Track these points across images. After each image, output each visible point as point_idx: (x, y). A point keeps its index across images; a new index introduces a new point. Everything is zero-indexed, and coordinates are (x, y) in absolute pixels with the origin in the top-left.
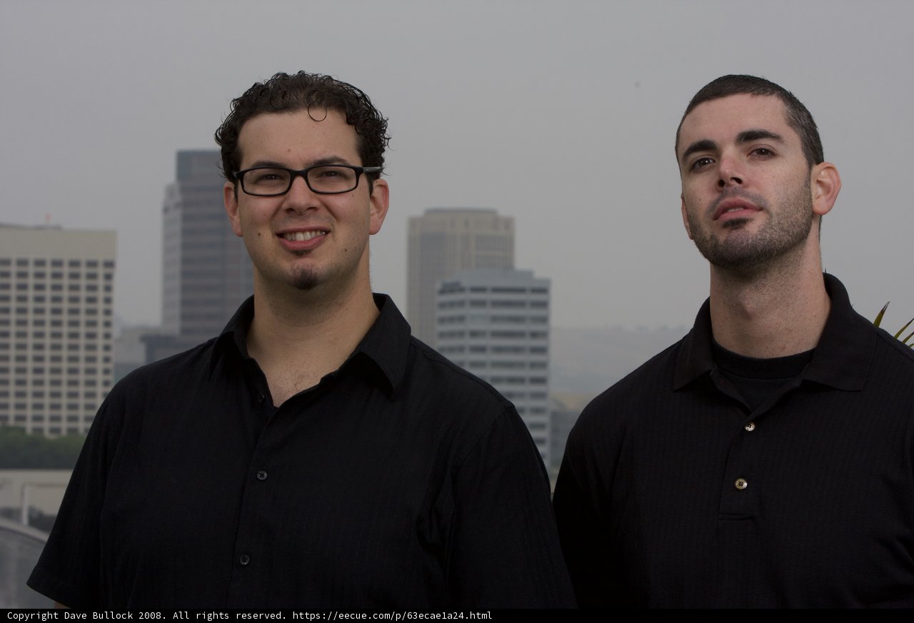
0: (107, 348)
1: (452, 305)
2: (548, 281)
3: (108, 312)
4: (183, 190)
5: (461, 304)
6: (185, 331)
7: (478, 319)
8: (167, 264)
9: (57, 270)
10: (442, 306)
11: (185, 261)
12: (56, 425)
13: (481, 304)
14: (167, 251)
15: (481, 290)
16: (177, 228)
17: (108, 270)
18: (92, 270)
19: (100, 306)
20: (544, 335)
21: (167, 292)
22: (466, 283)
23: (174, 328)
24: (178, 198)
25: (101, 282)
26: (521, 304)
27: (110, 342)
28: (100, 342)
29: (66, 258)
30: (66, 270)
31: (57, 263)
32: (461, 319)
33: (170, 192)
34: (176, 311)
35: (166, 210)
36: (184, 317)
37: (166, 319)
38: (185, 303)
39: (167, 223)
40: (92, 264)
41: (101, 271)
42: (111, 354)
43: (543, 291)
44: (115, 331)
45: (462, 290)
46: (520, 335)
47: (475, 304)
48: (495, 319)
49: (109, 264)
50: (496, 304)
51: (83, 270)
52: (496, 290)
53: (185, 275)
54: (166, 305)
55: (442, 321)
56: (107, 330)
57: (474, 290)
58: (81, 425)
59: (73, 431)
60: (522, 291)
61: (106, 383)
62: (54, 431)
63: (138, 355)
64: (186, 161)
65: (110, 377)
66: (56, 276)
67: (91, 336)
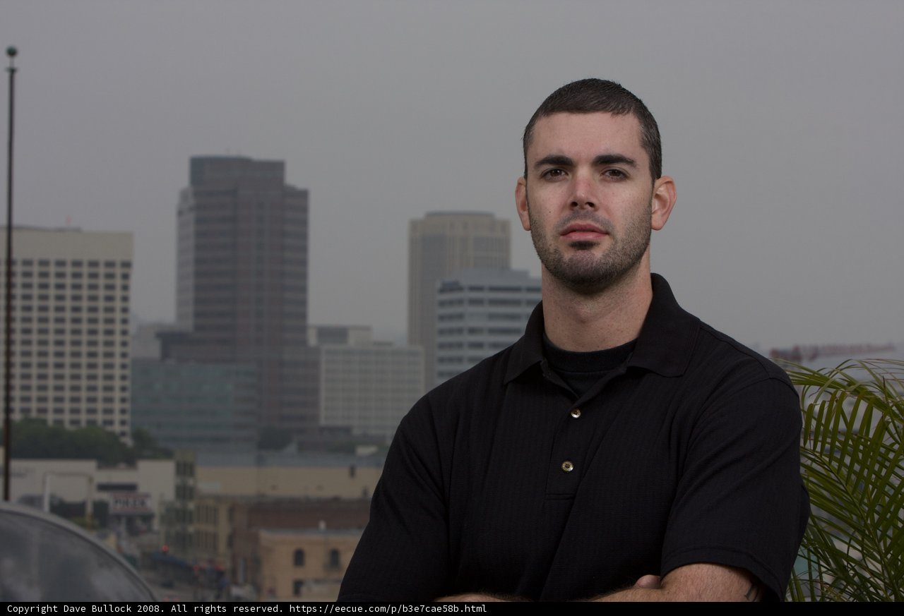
0: (124, 344)
1: (451, 303)
3: (125, 310)
4: (196, 194)
5: (460, 302)
6: (198, 328)
7: (476, 317)
8: (181, 265)
9: (77, 270)
10: (442, 304)
11: (198, 261)
12: (75, 417)
13: (478, 302)
14: (181, 251)
15: (480, 289)
16: (191, 230)
17: (126, 270)
18: (110, 270)
19: (118, 304)
21: (181, 291)
22: (465, 282)
23: (188, 325)
24: (192, 202)
25: (118, 282)
26: (517, 303)
27: (127, 338)
28: (118, 338)
29: (85, 258)
30: (85, 270)
31: (77, 264)
32: (460, 316)
33: (184, 196)
34: (190, 309)
35: (180, 213)
36: (197, 315)
37: (180, 316)
38: (198, 301)
39: (181, 226)
40: (110, 264)
41: (118, 271)
42: (128, 350)
44: (132, 328)
45: (460, 289)
46: (516, 331)
47: (474, 302)
48: (492, 317)
49: (127, 265)
50: (494, 302)
51: (102, 270)
52: (493, 289)
53: (198, 274)
54: (180, 303)
55: (442, 318)
56: (125, 327)
57: (473, 289)
58: (100, 417)
59: (92, 423)
60: (517, 289)
61: (123, 378)
62: (74, 422)
63: (153, 350)
64: (199, 166)
65: (127, 372)
66: (76, 275)
67: (109, 332)
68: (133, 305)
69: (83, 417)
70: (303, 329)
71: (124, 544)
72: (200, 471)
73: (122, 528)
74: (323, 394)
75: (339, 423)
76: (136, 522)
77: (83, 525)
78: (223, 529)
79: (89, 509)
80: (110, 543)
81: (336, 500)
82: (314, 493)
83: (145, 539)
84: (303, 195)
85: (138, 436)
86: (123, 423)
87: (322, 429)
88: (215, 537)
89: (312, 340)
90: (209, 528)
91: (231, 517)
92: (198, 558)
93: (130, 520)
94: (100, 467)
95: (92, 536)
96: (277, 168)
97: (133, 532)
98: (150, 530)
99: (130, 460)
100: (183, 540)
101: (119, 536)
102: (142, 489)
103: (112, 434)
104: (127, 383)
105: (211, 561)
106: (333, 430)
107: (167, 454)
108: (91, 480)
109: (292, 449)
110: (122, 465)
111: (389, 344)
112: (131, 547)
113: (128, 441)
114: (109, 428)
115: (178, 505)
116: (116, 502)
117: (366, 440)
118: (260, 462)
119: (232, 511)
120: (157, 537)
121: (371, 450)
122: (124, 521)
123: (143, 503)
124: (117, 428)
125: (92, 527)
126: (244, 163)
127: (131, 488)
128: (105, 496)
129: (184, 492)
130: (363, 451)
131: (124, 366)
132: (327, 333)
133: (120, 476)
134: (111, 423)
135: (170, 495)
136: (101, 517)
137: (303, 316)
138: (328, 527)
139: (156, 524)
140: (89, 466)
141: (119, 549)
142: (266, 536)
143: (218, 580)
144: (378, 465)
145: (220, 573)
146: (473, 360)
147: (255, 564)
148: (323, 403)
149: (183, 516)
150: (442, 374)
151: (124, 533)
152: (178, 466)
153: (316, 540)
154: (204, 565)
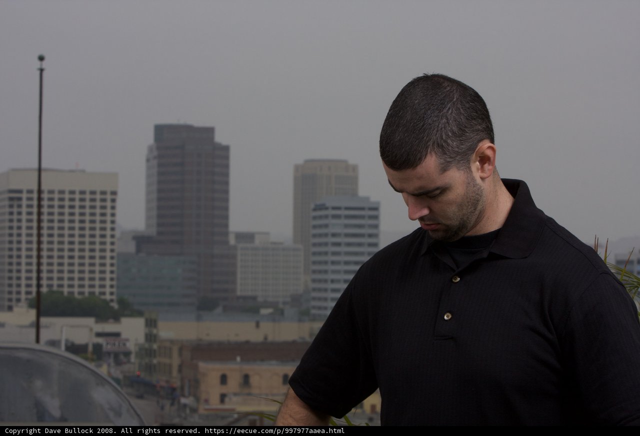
0: (112, 243)
1: (320, 217)
2: (378, 203)
3: (113, 222)
4: (158, 148)
5: (326, 217)
6: (159, 233)
7: (336, 226)
8: (148, 193)
9: (83, 196)
10: (315, 218)
11: (159, 191)
12: (82, 290)
13: (339, 217)
14: (149, 185)
15: (339, 208)
16: (155, 171)
17: (113, 197)
18: (103, 197)
19: (109, 218)
20: (376, 236)
21: (148, 210)
22: (328, 204)
23: (153, 231)
24: (155, 153)
25: (109, 204)
26: (362, 217)
27: (114, 240)
28: (108, 240)
29: (88, 189)
30: (88, 196)
31: (82, 192)
32: (326, 226)
33: (150, 149)
34: (154, 221)
35: (148, 160)
36: (159, 225)
37: (148, 226)
38: (159, 216)
39: (149, 168)
40: (103, 193)
41: (109, 197)
42: (114, 247)
43: (376, 209)
44: (117, 233)
45: (327, 208)
46: (362, 235)
47: (335, 217)
48: (346, 226)
49: (114, 193)
50: (347, 217)
51: (98, 197)
52: (347, 208)
53: (159, 199)
54: (148, 218)
55: (315, 227)
56: (113, 233)
57: (334, 208)
58: (97, 290)
59: (92, 294)
60: (362, 209)
61: (112, 265)
62: (81, 293)
63: (131, 248)
64: (160, 131)
65: (114, 261)
66: (82, 200)
67: (103, 236)
69: (87, 290)
70: (226, 234)
71: (113, 371)
72: (160, 324)
73: (111, 360)
74: (239, 276)
75: (250, 293)
76: (120, 357)
77: (86, 359)
78: (176, 361)
79: (90, 348)
80: (103, 370)
81: (247, 342)
82: (233, 338)
83: (126, 367)
84: (226, 149)
85: (121, 302)
86: (112, 294)
87: (239, 298)
88: (170, 366)
89: (232, 241)
90: (167, 361)
91: (180, 354)
92: (159, 379)
93: (116, 355)
94: (97, 322)
95: (92, 366)
96: (210, 131)
97: (118, 363)
98: (129, 362)
99: (116, 317)
100: (150, 368)
101: (109, 365)
102: (124, 336)
103: (105, 301)
104: (114, 268)
105: (167, 382)
106: (245, 298)
107: (140, 314)
108: (91, 330)
109: (219, 310)
110: (111, 321)
111: (281, 243)
112: (117, 373)
113: (115, 305)
114: (103, 297)
115: (147, 346)
116: (108, 344)
117: (266, 305)
118: (199, 318)
119: (181, 350)
120: (133, 366)
121: (270, 311)
122: (112, 356)
123: (124, 345)
124: (108, 297)
125: (92, 360)
126: (189, 128)
127: (117, 335)
128: (100, 340)
129: (150, 337)
130: (264, 311)
131: (112, 258)
132: (241, 237)
133: (109, 327)
134: (104, 294)
135: (142, 339)
136: (98, 353)
137: (226, 226)
138: (242, 360)
139: (133, 358)
140: (90, 321)
141: (109, 374)
142: (203, 365)
143: (172, 394)
144: (274, 320)
145: (174, 389)
146: (334, 254)
147: (196, 384)
148: (239, 281)
149: (150, 353)
150: (314, 263)
151: (112, 364)
152: (147, 321)
153: (234, 369)
154: (163, 384)
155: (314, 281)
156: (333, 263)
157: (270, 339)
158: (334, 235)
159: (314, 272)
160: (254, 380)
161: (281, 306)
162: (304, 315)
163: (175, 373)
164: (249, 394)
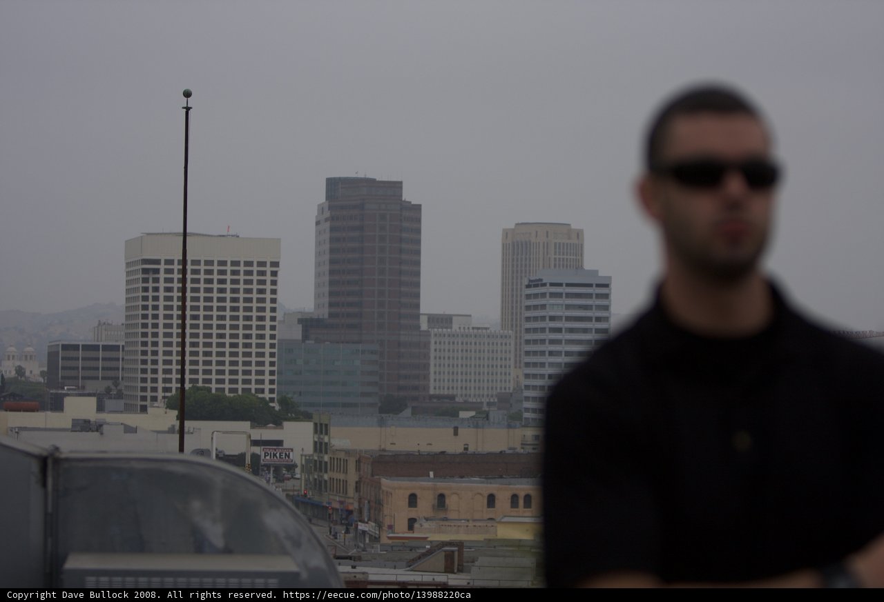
0: (273, 328)
1: (536, 296)
2: (610, 278)
3: (274, 301)
4: (330, 208)
5: (544, 295)
6: (331, 315)
7: (556, 307)
8: (318, 264)
9: (235, 268)
10: (529, 297)
11: (332, 262)
12: (234, 386)
13: (559, 295)
14: (319, 254)
15: (560, 285)
16: (327, 236)
17: (274, 269)
18: (262, 269)
19: (268, 296)
20: (606, 319)
21: (318, 285)
23: (324, 313)
24: (327, 214)
26: (589, 296)
27: (275, 323)
28: (268, 323)
29: (242, 259)
30: (242, 268)
31: (235, 263)
32: (543, 307)
33: (321, 209)
34: (326, 300)
35: (318, 223)
36: (331, 305)
37: (317, 306)
38: (332, 294)
39: (319, 233)
40: (262, 264)
41: (268, 269)
42: (275, 332)
43: (607, 286)
44: (279, 315)
45: (544, 285)
46: (589, 319)
47: (553, 295)
48: (568, 307)
49: (275, 264)
50: (569, 295)
51: (255, 268)
52: (568, 285)
53: (332, 272)
54: (318, 296)
55: (528, 308)
56: (273, 314)
57: (552, 285)
58: (253, 386)
59: (247, 391)
60: (590, 285)
61: (272, 355)
62: (232, 391)
63: (297, 333)
64: (332, 184)
65: (275, 350)
66: (234, 273)
67: (261, 318)
68: (279, 297)
69: (240, 386)
70: (417, 316)
72: (333, 430)
73: (271, 475)
74: (432, 369)
75: (446, 392)
76: (282, 471)
78: (352, 477)
79: (248, 460)
81: (443, 453)
82: (425, 449)
83: (289, 484)
84: (417, 208)
85: (283, 402)
86: (272, 391)
87: (432, 397)
88: (346, 483)
89: (424, 326)
90: (336, 475)
91: (358, 469)
92: (332, 500)
93: (277, 469)
94: (252, 427)
96: (398, 186)
97: (279, 479)
98: (293, 477)
99: (277, 421)
100: (320, 486)
102: (286, 445)
103: (263, 399)
104: (275, 359)
105: (342, 503)
106: (439, 397)
107: (307, 417)
108: (247, 436)
109: (407, 412)
110: (271, 425)
111: (486, 329)
112: (278, 491)
113: (276, 406)
114: (260, 396)
115: (316, 457)
116: (266, 454)
117: (467, 406)
118: (382, 423)
119: (358, 462)
120: (299, 482)
121: (473, 413)
122: (272, 470)
123: (288, 456)
124: (267, 395)
126: (370, 182)
127: (279, 443)
128: (257, 450)
129: (320, 447)
130: (463, 415)
131: (273, 346)
132: (434, 320)
133: (269, 434)
134: (262, 391)
135: (309, 450)
137: (418, 306)
138: (436, 475)
139: (298, 470)
140: (245, 425)
142: (385, 482)
143: (347, 518)
144: (477, 426)
145: (350, 512)
146: (552, 342)
147: (377, 505)
148: (432, 377)
149: (320, 466)
150: (528, 353)
151: (272, 480)
152: (316, 424)
153: (426, 487)
154: (336, 505)
155: (527, 376)
156: (551, 353)
157: (471, 449)
158: (552, 318)
159: (527, 365)
160: (451, 501)
161: (485, 408)
162: (514, 419)
163: (351, 491)
164: (446, 519)
